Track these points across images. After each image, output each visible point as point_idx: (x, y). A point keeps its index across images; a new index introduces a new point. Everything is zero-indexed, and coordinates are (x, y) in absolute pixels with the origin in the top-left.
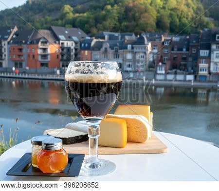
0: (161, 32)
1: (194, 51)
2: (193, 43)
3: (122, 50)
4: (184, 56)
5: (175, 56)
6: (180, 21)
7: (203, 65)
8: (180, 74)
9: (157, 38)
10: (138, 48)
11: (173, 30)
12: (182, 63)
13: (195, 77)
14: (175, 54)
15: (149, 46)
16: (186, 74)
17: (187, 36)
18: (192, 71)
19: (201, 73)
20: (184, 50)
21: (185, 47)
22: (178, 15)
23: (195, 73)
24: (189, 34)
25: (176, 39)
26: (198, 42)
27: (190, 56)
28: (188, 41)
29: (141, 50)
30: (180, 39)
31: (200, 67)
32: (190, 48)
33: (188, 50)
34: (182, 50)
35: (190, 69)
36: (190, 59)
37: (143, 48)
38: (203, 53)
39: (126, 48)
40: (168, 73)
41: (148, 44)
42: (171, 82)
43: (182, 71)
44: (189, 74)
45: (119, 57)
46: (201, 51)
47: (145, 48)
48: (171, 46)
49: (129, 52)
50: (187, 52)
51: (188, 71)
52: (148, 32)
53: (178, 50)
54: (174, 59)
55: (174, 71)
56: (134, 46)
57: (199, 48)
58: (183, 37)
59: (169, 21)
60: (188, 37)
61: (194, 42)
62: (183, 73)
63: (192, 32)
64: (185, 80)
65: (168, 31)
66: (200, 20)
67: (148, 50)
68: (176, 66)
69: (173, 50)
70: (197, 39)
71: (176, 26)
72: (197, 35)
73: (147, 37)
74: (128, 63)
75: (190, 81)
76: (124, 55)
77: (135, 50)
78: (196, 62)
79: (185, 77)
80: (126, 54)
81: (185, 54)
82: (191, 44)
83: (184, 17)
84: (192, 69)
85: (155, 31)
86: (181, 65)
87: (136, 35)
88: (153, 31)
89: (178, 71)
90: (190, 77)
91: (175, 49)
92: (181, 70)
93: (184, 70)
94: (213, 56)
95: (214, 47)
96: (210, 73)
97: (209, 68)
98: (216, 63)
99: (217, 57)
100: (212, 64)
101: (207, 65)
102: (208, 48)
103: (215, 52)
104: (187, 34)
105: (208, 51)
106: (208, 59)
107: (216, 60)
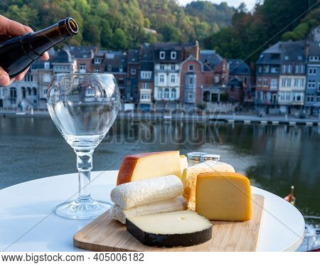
0: (90, 45)
1: (133, 72)
2: (131, 61)
3: (37, 70)
4: (121, 79)
6: (114, 32)
7: (145, 91)
9: (85, 54)
10: (59, 67)
11: (104, 45)
13: (136, 106)
15: (75, 64)
16: (124, 103)
17: (123, 52)
18: (132, 98)
19: (142, 101)
20: (121, 70)
21: (122, 66)
22: (111, 24)
23: (135, 101)
24: (126, 50)
25: (110, 56)
26: (138, 60)
27: (129, 79)
28: (126, 58)
29: (63, 70)
30: (116, 56)
31: (141, 93)
32: (128, 68)
33: (125, 70)
34: (118, 70)
35: (128, 95)
36: (129, 83)
37: (66, 67)
38: (145, 75)
39: (42, 66)
41: (73, 62)
44: (127, 102)
45: (32, 80)
46: (142, 72)
47: (69, 67)
48: (104, 65)
49: (47, 72)
50: (125, 73)
51: (126, 98)
52: (72, 46)
53: (114, 70)
56: (54, 64)
57: (140, 68)
58: (119, 53)
59: (99, 32)
61: (133, 60)
63: (129, 46)
64: (123, 111)
65: (99, 44)
66: (139, 31)
67: (73, 70)
69: (106, 70)
70: (137, 56)
71: (109, 38)
72: (137, 51)
73: (70, 52)
74: (45, 88)
75: (129, 111)
76: (40, 77)
77: (55, 69)
78: (137, 87)
79: (123, 107)
80: (42, 75)
81: (122, 76)
82: (129, 63)
83: (119, 27)
84: (132, 96)
85: (82, 45)
87: (56, 49)
88: (79, 44)
90: (129, 107)
91: (109, 69)
93: (121, 97)
94: (157, 78)
95: (157, 67)
96: (154, 101)
97: (153, 94)
98: (160, 88)
99: (162, 80)
100: (156, 90)
101: (150, 90)
102: (151, 68)
103: (159, 74)
104: (123, 49)
105: (150, 72)
106: (151, 82)
107: (160, 84)
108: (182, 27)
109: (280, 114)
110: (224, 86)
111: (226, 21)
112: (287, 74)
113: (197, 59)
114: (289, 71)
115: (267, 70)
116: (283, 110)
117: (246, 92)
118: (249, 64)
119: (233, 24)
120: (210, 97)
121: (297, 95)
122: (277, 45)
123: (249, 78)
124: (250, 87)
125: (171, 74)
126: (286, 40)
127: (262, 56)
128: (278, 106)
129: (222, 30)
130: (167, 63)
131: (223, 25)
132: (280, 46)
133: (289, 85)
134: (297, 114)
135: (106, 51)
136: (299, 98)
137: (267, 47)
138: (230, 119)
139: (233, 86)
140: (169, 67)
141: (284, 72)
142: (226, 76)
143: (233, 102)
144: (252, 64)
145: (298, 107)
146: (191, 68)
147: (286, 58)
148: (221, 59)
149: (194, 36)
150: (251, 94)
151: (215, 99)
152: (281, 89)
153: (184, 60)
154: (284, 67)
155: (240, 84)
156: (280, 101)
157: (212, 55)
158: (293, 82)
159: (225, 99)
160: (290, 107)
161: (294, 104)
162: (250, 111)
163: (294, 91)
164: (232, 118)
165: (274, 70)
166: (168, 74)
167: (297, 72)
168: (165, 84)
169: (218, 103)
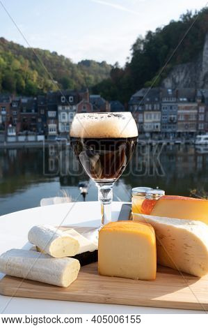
1: (42, 112)
2: (41, 104)
4: (34, 117)
5: (25, 117)
6: (26, 82)
7: (52, 125)
8: (30, 135)
9: (5, 99)
11: (20, 91)
12: (32, 124)
13: (46, 137)
14: (25, 115)
16: (37, 135)
17: (34, 97)
18: (42, 132)
19: (50, 133)
20: (33, 111)
21: (34, 108)
22: (23, 77)
23: (45, 133)
24: (36, 96)
25: (24, 100)
26: (45, 103)
27: (39, 117)
28: (36, 101)
30: (28, 101)
31: (49, 127)
32: (38, 109)
33: (36, 111)
34: (31, 111)
35: (40, 129)
36: (40, 120)
38: (51, 114)
40: (20, 135)
42: (23, 144)
43: (32, 133)
44: (40, 135)
46: (49, 112)
48: (20, 107)
50: (36, 113)
51: (38, 132)
53: (28, 111)
54: (24, 120)
55: (25, 132)
57: (47, 109)
58: (31, 98)
59: (15, 82)
60: (35, 99)
62: (33, 135)
63: (38, 93)
64: (36, 141)
65: (15, 92)
66: (45, 83)
68: (26, 127)
69: (22, 111)
70: (44, 100)
71: (22, 87)
72: (44, 97)
75: (41, 141)
78: (46, 124)
79: (36, 138)
81: (34, 115)
82: (39, 105)
83: (30, 79)
84: (42, 129)
85: (2, 92)
86: (31, 126)
89: (29, 132)
90: (41, 138)
91: (24, 111)
92: (31, 131)
93: (35, 131)
94: (60, 116)
95: (60, 108)
96: (59, 133)
97: (58, 127)
98: (63, 123)
99: (64, 117)
100: (60, 124)
101: (55, 125)
102: (55, 109)
103: (62, 113)
104: (34, 95)
105: (55, 112)
106: (56, 119)
107: (63, 121)
108: (76, 79)
109: (146, 138)
111: (106, 74)
112: (149, 110)
113: (88, 101)
114: (150, 108)
115: (136, 109)
116: (148, 135)
118: (123, 104)
119: (111, 76)
121: (156, 124)
122: (141, 91)
125: (70, 113)
126: (147, 87)
127: (132, 98)
128: (144, 133)
129: (104, 81)
130: (67, 105)
131: (105, 77)
132: (144, 92)
133: (151, 118)
134: (156, 137)
135: (21, 97)
136: (157, 127)
137: (134, 92)
140: (67, 108)
141: (147, 108)
144: (126, 104)
145: (157, 133)
146: (84, 108)
147: (148, 100)
148: (104, 101)
149: (85, 85)
152: (146, 121)
153: (78, 102)
154: (147, 105)
156: (145, 129)
157: (98, 99)
158: (153, 116)
160: (152, 133)
161: (154, 131)
163: (154, 122)
165: (140, 108)
166: (68, 113)
167: (155, 108)
168: (66, 120)
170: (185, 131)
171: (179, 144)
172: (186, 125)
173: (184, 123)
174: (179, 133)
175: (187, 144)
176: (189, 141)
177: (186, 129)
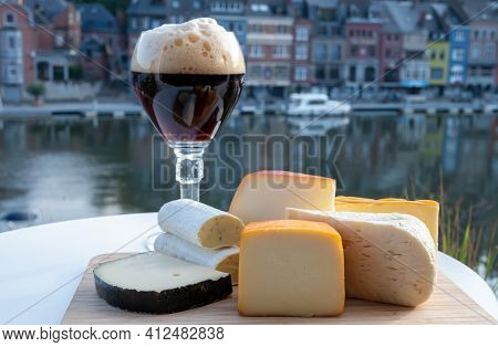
110: (73, 52)
113: (20, 2)
115: (146, 25)
117: (112, 63)
120: (50, 73)
123: (116, 38)
124: (120, 54)
127: (135, 0)
138: (90, 110)
139: (89, 53)
142: (76, 34)
143: (92, 80)
144: (120, 14)
146: (10, 18)
147: (176, 5)
150: (121, 65)
151: (58, 76)
154: (173, 19)
155: (102, 49)
159: (77, 75)
162: (123, 96)
164: (93, 110)
169: (66, 83)
170: (265, 83)
171: (251, 113)
172: (268, 69)
173: (263, 65)
174: (252, 88)
175: (270, 113)
176: (272, 107)
177: (268, 78)
